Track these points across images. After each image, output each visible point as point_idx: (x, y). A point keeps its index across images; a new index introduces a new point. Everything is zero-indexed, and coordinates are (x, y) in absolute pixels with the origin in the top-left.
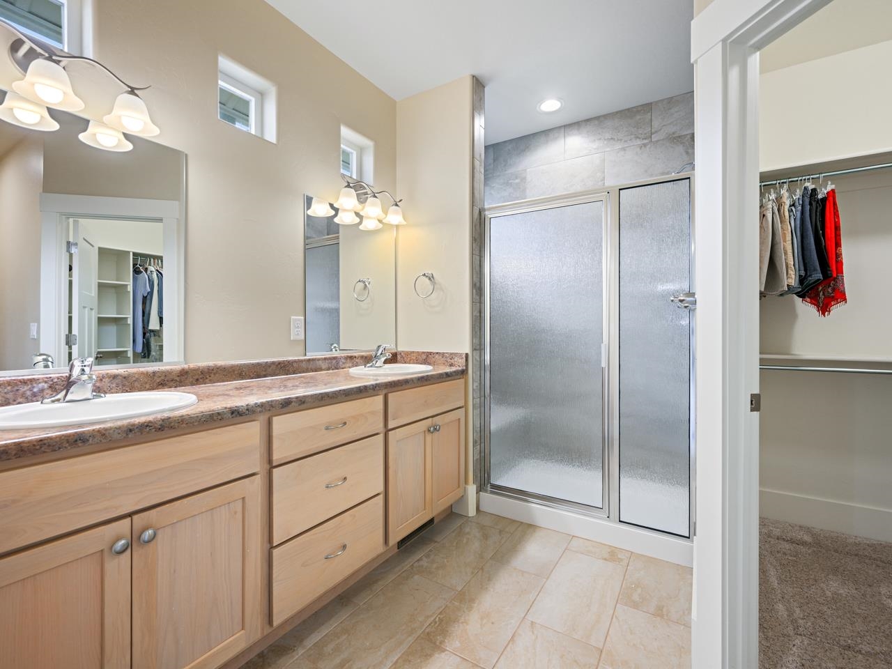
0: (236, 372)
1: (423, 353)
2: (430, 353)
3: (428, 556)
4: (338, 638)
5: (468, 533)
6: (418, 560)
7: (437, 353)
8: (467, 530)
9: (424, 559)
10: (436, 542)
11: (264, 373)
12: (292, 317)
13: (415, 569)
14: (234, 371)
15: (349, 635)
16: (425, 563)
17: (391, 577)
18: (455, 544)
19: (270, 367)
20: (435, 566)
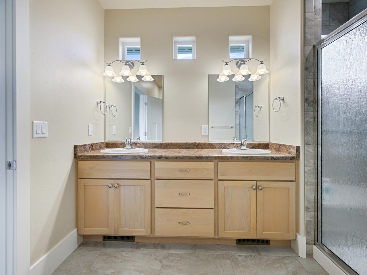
0: (178, 146)
1: (278, 144)
2: (281, 145)
3: (246, 257)
4: (177, 257)
5: (285, 264)
6: (239, 255)
7: (283, 145)
8: (287, 261)
9: (243, 257)
10: (260, 254)
11: (189, 147)
12: (203, 126)
13: (232, 258)
14: (177, 145)
15: (180, 259)
16: (240, 259)
17: (219, 253)
18: (268, 263)
19: (191, 145)
20: (243, 263)
